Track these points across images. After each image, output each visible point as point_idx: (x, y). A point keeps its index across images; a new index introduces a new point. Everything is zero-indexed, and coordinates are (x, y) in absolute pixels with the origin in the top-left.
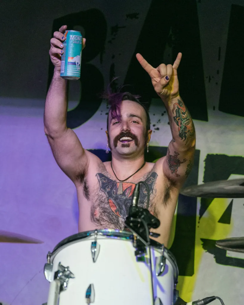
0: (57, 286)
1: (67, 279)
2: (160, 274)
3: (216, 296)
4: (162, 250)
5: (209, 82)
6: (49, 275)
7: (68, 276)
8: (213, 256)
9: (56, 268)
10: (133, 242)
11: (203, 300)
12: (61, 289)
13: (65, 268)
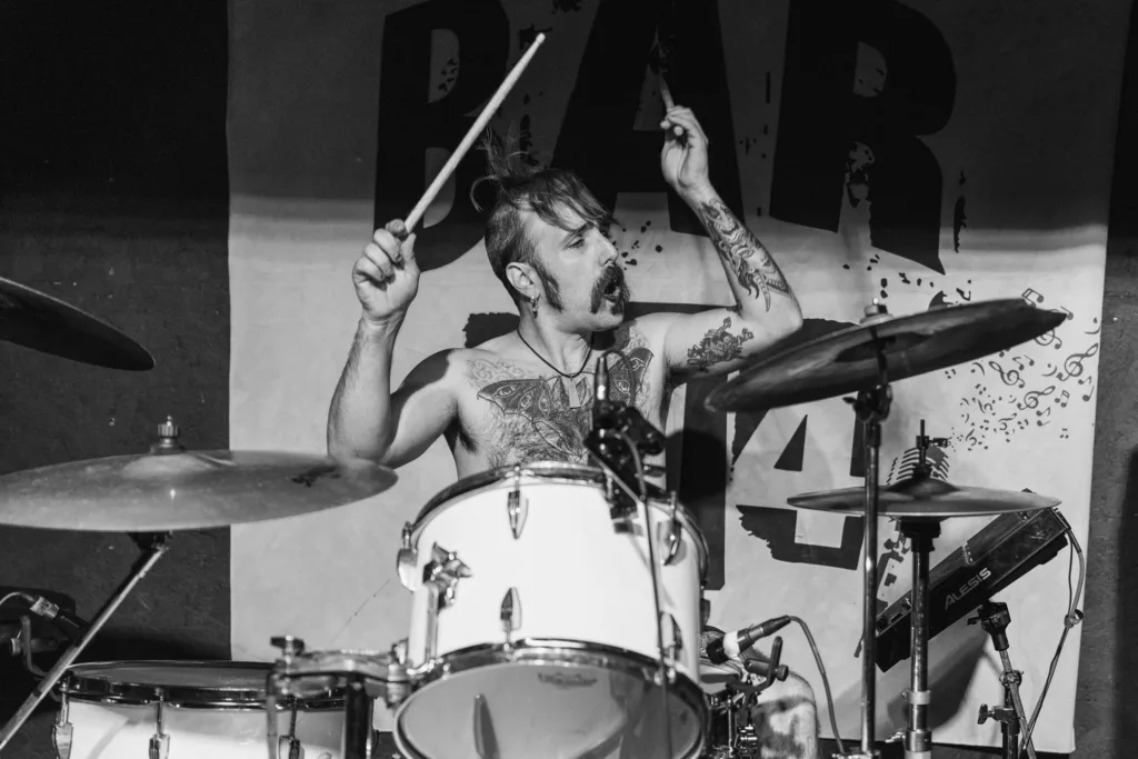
0: (432, 595)
1: (454, 581)
2: (669, 561)
3: (790, 614)
4: (673, 507)
5: (747, 152)
6: (410, 576)
7: (456, 574)
8: (765, 543)
9: (425, 556)
10: (605, 488)
11: (763, 625)
12: (442, 603)
13: (447, 553)
